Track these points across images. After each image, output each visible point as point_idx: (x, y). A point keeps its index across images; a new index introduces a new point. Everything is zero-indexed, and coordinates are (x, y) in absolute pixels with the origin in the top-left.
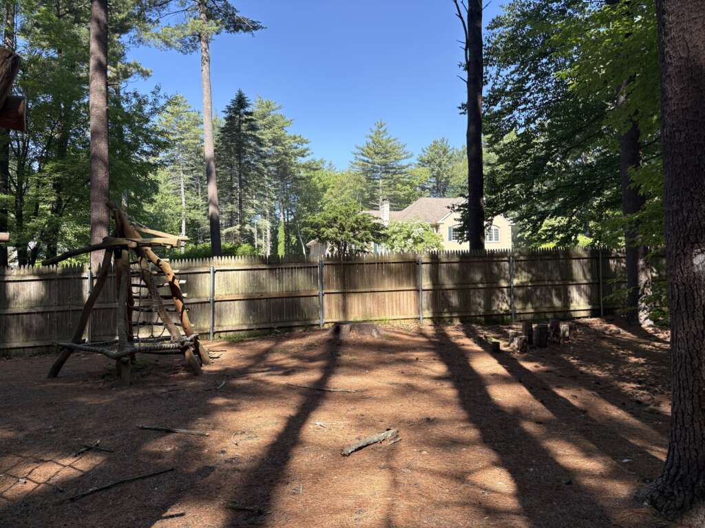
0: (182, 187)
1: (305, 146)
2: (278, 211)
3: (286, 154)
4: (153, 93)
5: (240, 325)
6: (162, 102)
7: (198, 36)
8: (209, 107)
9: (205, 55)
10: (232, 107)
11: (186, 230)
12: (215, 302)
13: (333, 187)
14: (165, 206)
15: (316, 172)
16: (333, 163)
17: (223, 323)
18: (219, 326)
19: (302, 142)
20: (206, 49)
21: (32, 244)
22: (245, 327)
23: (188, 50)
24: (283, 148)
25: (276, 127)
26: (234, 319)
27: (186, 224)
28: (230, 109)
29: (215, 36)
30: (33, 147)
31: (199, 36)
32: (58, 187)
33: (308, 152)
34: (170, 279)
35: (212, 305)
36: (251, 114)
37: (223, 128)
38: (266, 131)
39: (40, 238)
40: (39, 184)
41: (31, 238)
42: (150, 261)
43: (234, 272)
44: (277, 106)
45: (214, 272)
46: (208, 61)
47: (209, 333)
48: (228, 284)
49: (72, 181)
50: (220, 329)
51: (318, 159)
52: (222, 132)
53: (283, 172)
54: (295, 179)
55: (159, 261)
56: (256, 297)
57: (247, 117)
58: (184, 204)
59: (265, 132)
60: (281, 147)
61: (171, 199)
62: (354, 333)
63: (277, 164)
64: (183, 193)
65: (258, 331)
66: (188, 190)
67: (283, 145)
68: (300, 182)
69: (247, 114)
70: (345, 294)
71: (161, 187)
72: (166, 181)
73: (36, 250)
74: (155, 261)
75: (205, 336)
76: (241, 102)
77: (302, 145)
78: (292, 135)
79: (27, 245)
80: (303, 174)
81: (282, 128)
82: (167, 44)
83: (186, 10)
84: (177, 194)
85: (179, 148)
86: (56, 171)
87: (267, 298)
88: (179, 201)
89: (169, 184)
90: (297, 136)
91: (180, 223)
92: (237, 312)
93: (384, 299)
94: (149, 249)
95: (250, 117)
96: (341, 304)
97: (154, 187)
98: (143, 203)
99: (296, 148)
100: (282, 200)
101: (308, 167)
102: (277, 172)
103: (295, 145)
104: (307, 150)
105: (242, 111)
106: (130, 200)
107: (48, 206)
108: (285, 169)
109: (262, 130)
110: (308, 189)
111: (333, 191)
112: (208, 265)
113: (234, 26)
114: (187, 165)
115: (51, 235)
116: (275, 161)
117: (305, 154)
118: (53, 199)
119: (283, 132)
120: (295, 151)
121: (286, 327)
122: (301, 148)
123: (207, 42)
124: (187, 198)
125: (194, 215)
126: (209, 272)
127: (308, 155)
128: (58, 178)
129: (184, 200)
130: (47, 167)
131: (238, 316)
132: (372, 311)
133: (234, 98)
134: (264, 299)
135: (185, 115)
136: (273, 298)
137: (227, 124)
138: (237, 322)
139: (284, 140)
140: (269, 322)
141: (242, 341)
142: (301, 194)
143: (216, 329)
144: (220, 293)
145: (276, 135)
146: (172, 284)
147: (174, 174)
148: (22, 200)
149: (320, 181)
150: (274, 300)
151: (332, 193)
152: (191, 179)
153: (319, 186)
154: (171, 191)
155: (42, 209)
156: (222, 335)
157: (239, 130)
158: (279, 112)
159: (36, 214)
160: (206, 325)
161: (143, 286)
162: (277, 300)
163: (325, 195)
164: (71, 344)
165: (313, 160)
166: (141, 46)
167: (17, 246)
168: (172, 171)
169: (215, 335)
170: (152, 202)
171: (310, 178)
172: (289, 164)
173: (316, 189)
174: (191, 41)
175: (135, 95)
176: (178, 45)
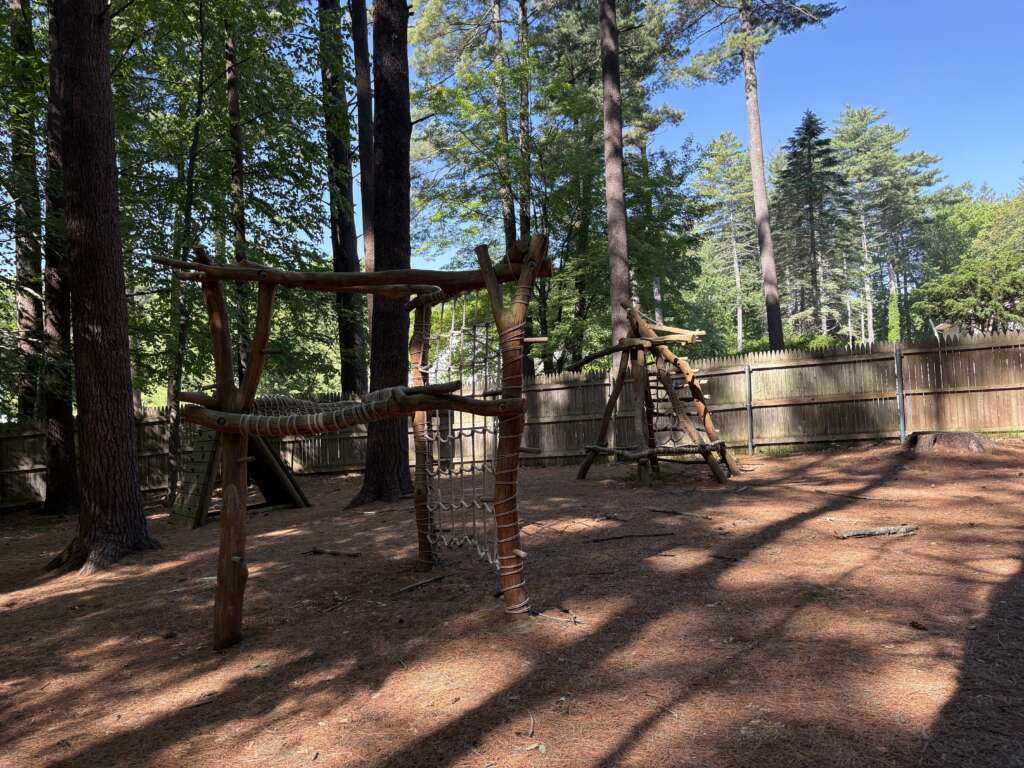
0: (736, 261)
1: (932, 167)
2: (887, 279)
3: (898, 187)
4: (684, 147)
5: (785, 436)
6: (695, 156)
7: (740, 55)
8: (759, 149)
9: (750, 78)
10: (797, 138)
11: (743, 322)
12: (752, 408)
13: (989, 227)
14: (713, 290)
15: (956, 206)
16: (990, 186)
17: (765, 435)
18: (759, 438)
19: (926, 162)
20: (751, 69)
21: (557, 354)
22: (791, 440)
23: (728, 78)
24: (892, 178)
25: (878, 146)
26: (776, 429)
27: (743, 313)
28: (792, 141)
29: (763, 48)
30: (554, 241)
31: (742, 53)
32: (580, 285)
33: (936, 177)
34: (689, 379)
35: (750, 412)
36: (827, 142)
37: (785, 171)
38: (861, 157)
39: (566, 347)
40: (562, 285)
41: (556, 347)
42: (667, 361)
43: (775, 370)
44: (878, 113)
45: (750, 372)
46: (755, 86)
47: (747, 447)
48: (767, 385)
49: (595, 275)
50: (760, 443)
51: (956, 186)
52: (784, 177)
53: (893, 213)
54: (916, 223)
55: (676, 360)
56: (806, 402)
57: (820, 149)
58: (739, 285)
59: (858, 160)
60: (889, 178)
61: (719, 280)
62: (941, 446)
63: (881, 206)
64: (737, 270)
65: (808, 445)
66: (743, 264)
67: (891, 174)
68: (926, 226)
69: (820, 143)
70: (938, 395)
71: (705, 266)
72: (712, 257)
73: (562, 361)
74: (672, 360)
75: (742, 449)
76: (811, 128)
77: (926, 167)
78: (908, 154)
79: (552, 355)
80: (931, 213)
81: (889, 147)
82: (700, 77)
83: (724, 22)
84: (729, 273)
85: (729, 206)
86: (577, 269)
87: (821, 403)
88: (731, 282)
89: (717, 260)
90: (915, 154)
91: (736, 312)
92: (782, 421)
93: (1009, 400)
94: (666, 347)
95: (825, 147)
96: (933, 408)
97: (695, 266)
98: (681, 291)
99: (916, 173)
100: (893, 261)
101: (940, 201)
102: (883, 217)
103: (914, 169)
104: (935, 173)
105: (814, 140)
106: (664, 289)
107: (572, 308)
108: (897, 210)
109: (854, 157)
110: (941, 236)
111: (990, 234)
112: (742, 363)
113: (794, 22)
114: (741, 230)
115: (575, 341)
116: (877, 201)
117: (933, 180)
118: (576, 300)
119: (889, 153)
120: (914, 179)
121: (850, 440)
122: (924, 171)
123: (752, 58)
124: (743, 277)
125: (754, 299)
126: (744, 372)
127: (939, 180)
128: (581, 276)
129: (738, 279)
130: (569, 266)
131: (782, 427)
132: (988, 419)
133: (800, 124)
134: (817, 403)
135: (734, 160)
136: (828, 403)
137: (790, 165)
138: (783, 433)
139: (893, 166)
140: (825, 434)
141: (788, 456)
142: (930, 246)
143: (755, 442)
144: (759, 397)
145: (877, 161)
146: (692, 385)
147: (723, 245)
148: (545, 305)
149: (964, 219)
150: (830, 405)
151: (987, 238)
152: (747, 248)
153: (963, 228)
154: (721, 270)
155: (566, 313)
156: (763, 448)
157: (809, 170)
158: (882, 123)
159: (559, 320)
160: (742, 436)
161: (660, 388)
162: (835, 405)
163: (975, 242)
164: (595, 446)
165: (948, 188)
166: (667, 90)
167: (543, 357)
168: (721, 240)
169: (756, 448)
170: (693, 287)
171: (944, 217)
172: (903, 202)
173: (955, 235)
174: (730, 64)
175: (663, 154)
176: (715, 74)
